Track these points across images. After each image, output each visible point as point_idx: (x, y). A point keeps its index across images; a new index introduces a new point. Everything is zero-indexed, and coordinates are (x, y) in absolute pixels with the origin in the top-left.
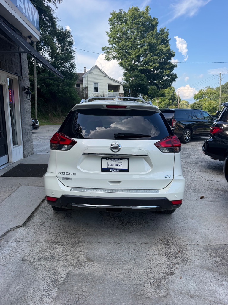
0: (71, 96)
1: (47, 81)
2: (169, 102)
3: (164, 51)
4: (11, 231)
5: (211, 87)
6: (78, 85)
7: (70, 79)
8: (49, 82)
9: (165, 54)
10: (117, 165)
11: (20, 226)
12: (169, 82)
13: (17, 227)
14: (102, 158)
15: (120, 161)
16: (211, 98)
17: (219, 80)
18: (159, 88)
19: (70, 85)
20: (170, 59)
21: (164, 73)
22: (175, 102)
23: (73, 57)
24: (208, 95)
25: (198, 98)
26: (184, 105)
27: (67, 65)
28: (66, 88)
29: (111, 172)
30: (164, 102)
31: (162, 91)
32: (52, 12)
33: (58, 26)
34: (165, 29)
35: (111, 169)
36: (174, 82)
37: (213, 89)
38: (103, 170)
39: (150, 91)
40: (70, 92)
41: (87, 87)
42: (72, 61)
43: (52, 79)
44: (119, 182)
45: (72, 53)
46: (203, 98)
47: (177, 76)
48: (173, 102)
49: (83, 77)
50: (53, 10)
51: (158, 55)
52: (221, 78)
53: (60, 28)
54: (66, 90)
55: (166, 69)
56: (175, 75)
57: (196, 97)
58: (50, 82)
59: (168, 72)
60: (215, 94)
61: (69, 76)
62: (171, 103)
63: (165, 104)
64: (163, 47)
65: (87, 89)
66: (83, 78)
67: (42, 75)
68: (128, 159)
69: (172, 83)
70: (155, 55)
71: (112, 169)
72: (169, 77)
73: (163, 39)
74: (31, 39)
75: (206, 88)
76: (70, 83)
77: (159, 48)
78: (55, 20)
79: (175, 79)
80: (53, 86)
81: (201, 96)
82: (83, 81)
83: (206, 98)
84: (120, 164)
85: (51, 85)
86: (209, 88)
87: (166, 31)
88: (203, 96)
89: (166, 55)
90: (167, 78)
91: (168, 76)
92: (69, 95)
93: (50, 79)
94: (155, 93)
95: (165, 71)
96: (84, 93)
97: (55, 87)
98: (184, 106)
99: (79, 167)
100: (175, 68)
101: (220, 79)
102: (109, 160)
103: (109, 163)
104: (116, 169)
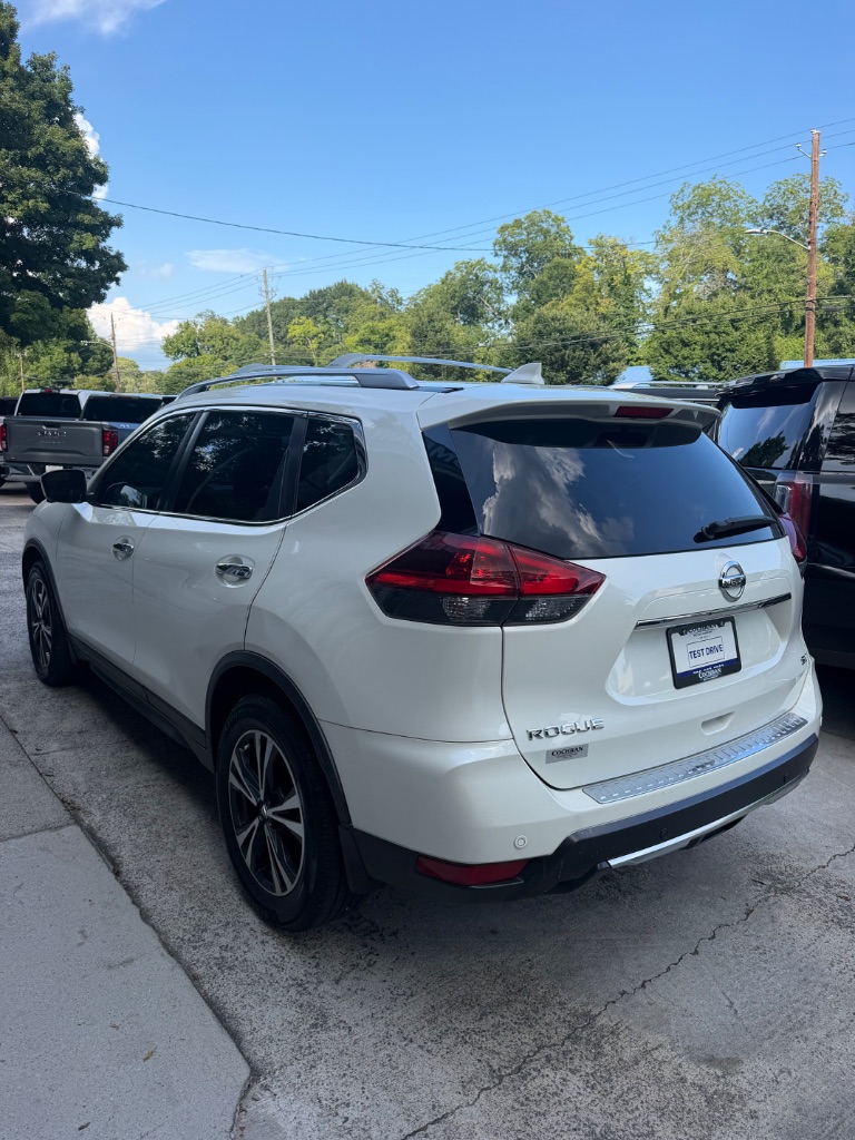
2: (70, 361)
3: (64, 154)
5: (220, 313)
9: (70, 166)
10: (711, 650)
12: (95, 282)
14: (669, 633)
15: (716, 631)
16: (228, 354)
17: (264, 294)
18: (58, 304)
20: (90, 190)
21: (73, 245)
22: (93, 363)
24: (212, 342)
25: (179, 351)
26: (127, 374)
29: (702, 681)
30: (47, 358)
31: (68, 316)
34: (54, 63)
35: (698, 669)
36: (113, 285)
37: (225, 322)
38: (683, 680)
39: (20, 311)
44: (728, 717)
46: (199, 354)
47: (126, 260)
48: (85, 360)
51: (39, 162)
52: (270, 289)
55: (77, 226)
56: (118, 256)
57: (172, 347)
59: (89, 241)
60: (237, 340)
62: (76, 366)
63: (53, 368)
64: (55, 133)
68: (732, 620)
69: (107, 288)
70: (24, 161)
71: (702, 669)
72: (91, 261)
73: (52, 101)
75: (200, 315)
77: (41, 135)
79: (119, 274)
81: (186, 344)
83: (207, 356)
84: (715, 643)
86: (213, 317)
87: (57, 68)
88: (195, 345)
89: (75, 174)
90: (84, 264)
91: (90, 256)
94: (43, 321)
95: (76, 237)
98: (128, 379)
99: (610, 691)
100: (114, 229)
101: (267, 292)
102: (689, 637)
103: (692, 648)
104: (712, 666)
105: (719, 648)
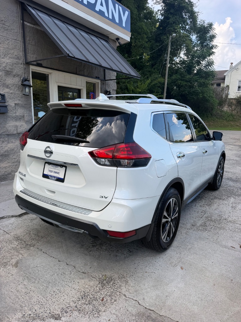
0: (204, 97)
1: (178, 83)
4: (6, 218)
6: (219, 85)
7: (205, 79)
8: (179, 83)
10: (56, 173)
11: (16, 216)
13: (13, 216)
14: (46, 163)
15: (59, 168)
19: (204, 85)
23: (213, 53)
27: (204, 63)
28: (199, 89)
29: (49, 179)
32: (194, 6)
33: (199, 20)
35: (50, 175)
38: (45, 176)
40: (203, 93)
41: (228, 86)
42: (211, 57)
43: (184, 80)
44: (54, 192)
45: (214, 49)
49: (225, 74)
50: (195, 4)
53: (202, 22)
54: (198, 90)
58: (181, 83)
61: (204, 75)
65: (227, 89)
66: (225, 76)
67: (174, 77)
68: (66, 167)
71: (51, 176)
74: (119, 41)
76: (204, 83)
78: (196, 14)
80: (184, 87)
82: (225, 80)
84: (58, 171)
85: (182, 86)
92: (201, 97)
93: (182, 80)
96: (223, 93)
97: (186, 89)
99: (28, 169)
102: (50, 166)
103: (50, 169)
104: (54, 177)
105: (58, 173)
